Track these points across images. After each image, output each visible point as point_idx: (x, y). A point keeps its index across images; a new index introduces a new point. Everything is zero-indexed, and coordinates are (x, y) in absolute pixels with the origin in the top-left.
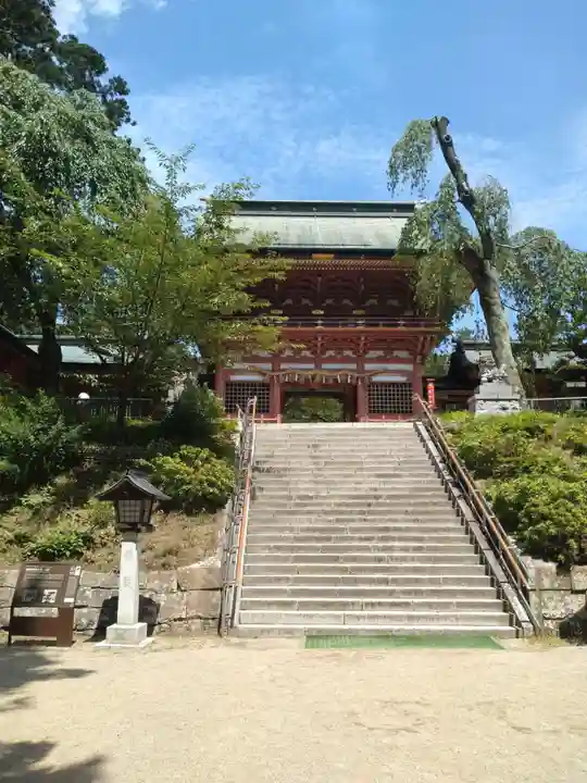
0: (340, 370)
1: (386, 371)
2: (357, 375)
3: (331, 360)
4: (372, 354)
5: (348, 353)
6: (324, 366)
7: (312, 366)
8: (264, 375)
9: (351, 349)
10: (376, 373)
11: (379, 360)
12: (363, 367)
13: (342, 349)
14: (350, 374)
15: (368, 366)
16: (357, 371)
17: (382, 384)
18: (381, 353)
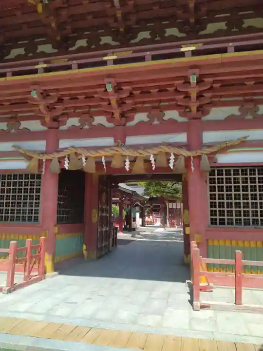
0: (156, 145)
1: (243, 144)
2: (185, 153)
3: (142, 129)
4: (217, 113)
5: (172, 114)
6: (131, 140)
7: (109, 141)
8: (29, 158)
9: (177, 107)
10: (225, 148)
11: (229, 123)
12: (200, 138)
13: (162, 109)
14: (172, 151)
15: (209, 137)
16: (188, 146)
17: (244, 169)
18: (234, 110)
